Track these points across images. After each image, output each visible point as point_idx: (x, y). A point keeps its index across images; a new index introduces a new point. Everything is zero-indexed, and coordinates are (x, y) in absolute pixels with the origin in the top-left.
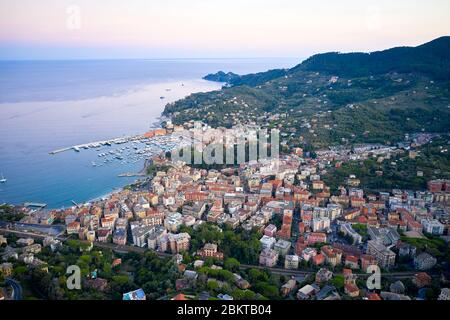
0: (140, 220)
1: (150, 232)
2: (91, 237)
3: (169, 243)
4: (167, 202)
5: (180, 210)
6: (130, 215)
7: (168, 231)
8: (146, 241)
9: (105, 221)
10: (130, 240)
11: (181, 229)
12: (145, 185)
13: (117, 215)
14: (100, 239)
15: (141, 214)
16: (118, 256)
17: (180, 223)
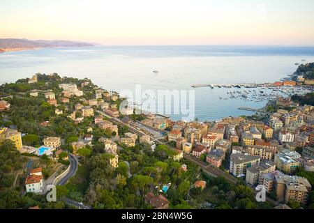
0: (245, 147)
1: (253, 162)
2: (188, 148)
3: (274, 184)
4: (284, 138)
5: (299, 150)
6: (236, 140)
7: (277, 169)
8: (245, 172)
9: (206, 137)
10: (226, 164)
11: (297, 171)
12: (263, 119)
13: (222, 135)
14: (195, 153)
15: (248, 142)
16: (205, 177)
17: (296, 164)
